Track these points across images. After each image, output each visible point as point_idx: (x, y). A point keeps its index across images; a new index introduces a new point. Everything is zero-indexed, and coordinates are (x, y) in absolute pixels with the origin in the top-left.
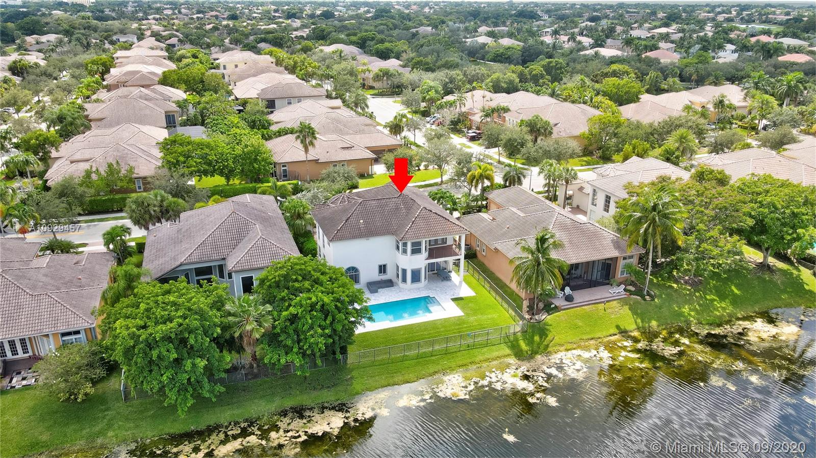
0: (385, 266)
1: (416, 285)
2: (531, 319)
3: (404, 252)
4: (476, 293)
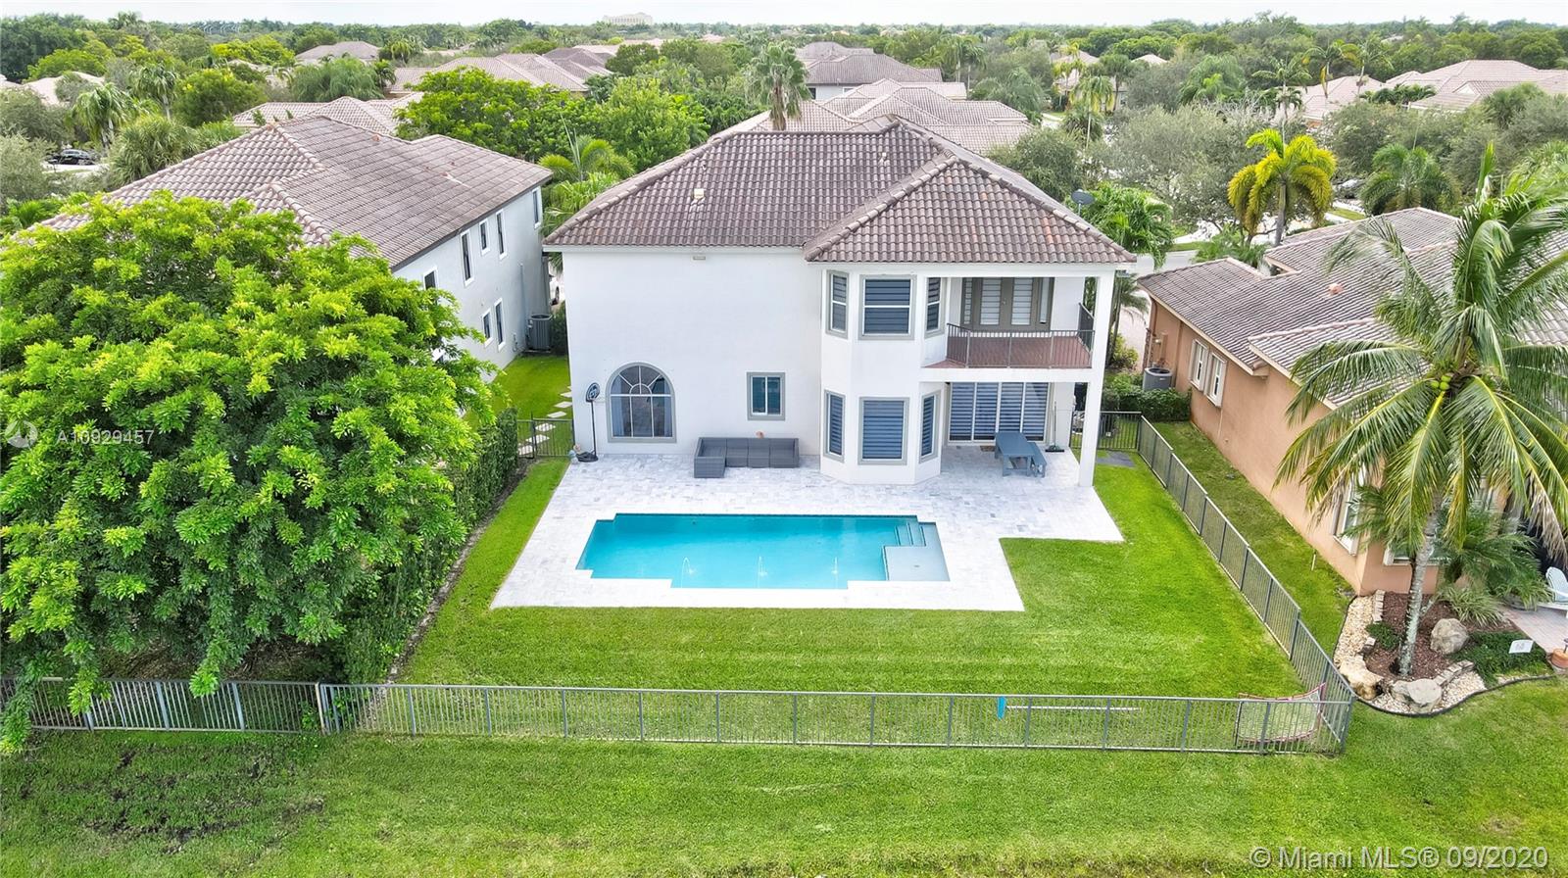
0: (775, 382)
1: (882, 471)
2: (1378, 690)
3: (838, 319)
4: (1127, 535)
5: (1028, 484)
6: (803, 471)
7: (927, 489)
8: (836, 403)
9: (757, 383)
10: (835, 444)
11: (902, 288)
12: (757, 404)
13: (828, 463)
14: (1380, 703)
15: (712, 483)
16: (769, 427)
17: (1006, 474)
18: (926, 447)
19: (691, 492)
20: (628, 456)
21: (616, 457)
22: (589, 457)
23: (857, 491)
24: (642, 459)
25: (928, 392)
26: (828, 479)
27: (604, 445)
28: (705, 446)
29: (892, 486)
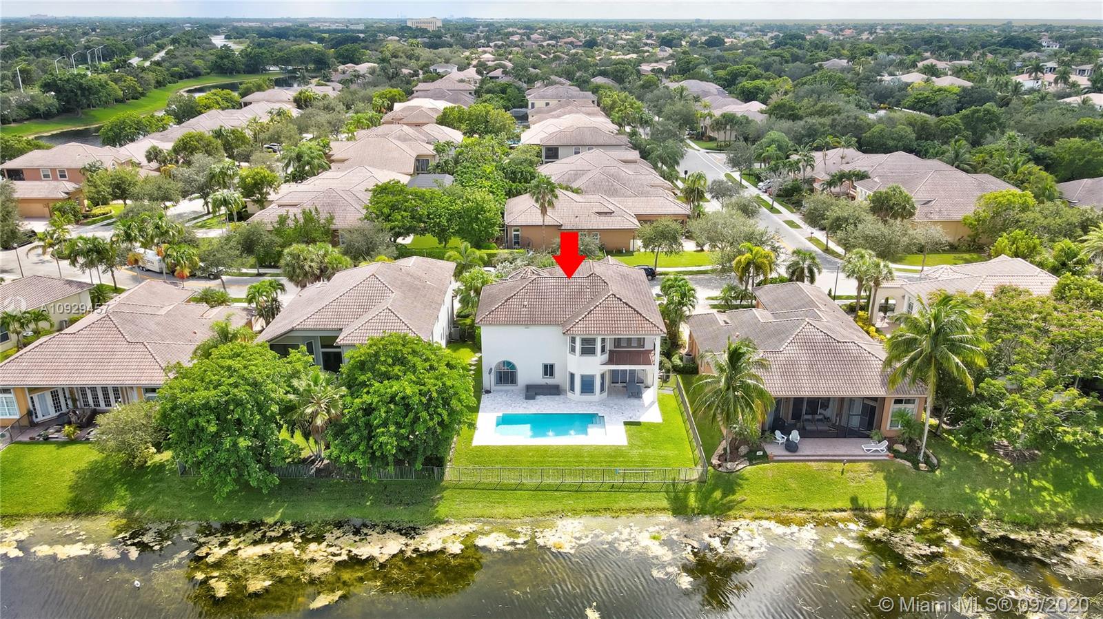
0: (552, 366)
1: (588, 397)
2: (720, 466)
3: (573, 350)
4: (664, 420)
5: (635, 401)
6: (562, 397)
7: (603, 403)
8: (572, 376)
9: (546, 366)
10: (572, 389)
11: (593, 341)
12: (546, 373)
13: (569, 394)
14: (720, 469)
15: (531, 401)
16: (549, 381)
17: (629, 397)
18: (602, 390)
19: (524, 405)
20: (501, 391)
21: (497, 391)
22: (488, 392)
23: (580, 404)
24: (506, 392)
25: (602, 372)
26: (570, 400)
27: (493, 388)
28: (528, 387)
29: (591, 402)
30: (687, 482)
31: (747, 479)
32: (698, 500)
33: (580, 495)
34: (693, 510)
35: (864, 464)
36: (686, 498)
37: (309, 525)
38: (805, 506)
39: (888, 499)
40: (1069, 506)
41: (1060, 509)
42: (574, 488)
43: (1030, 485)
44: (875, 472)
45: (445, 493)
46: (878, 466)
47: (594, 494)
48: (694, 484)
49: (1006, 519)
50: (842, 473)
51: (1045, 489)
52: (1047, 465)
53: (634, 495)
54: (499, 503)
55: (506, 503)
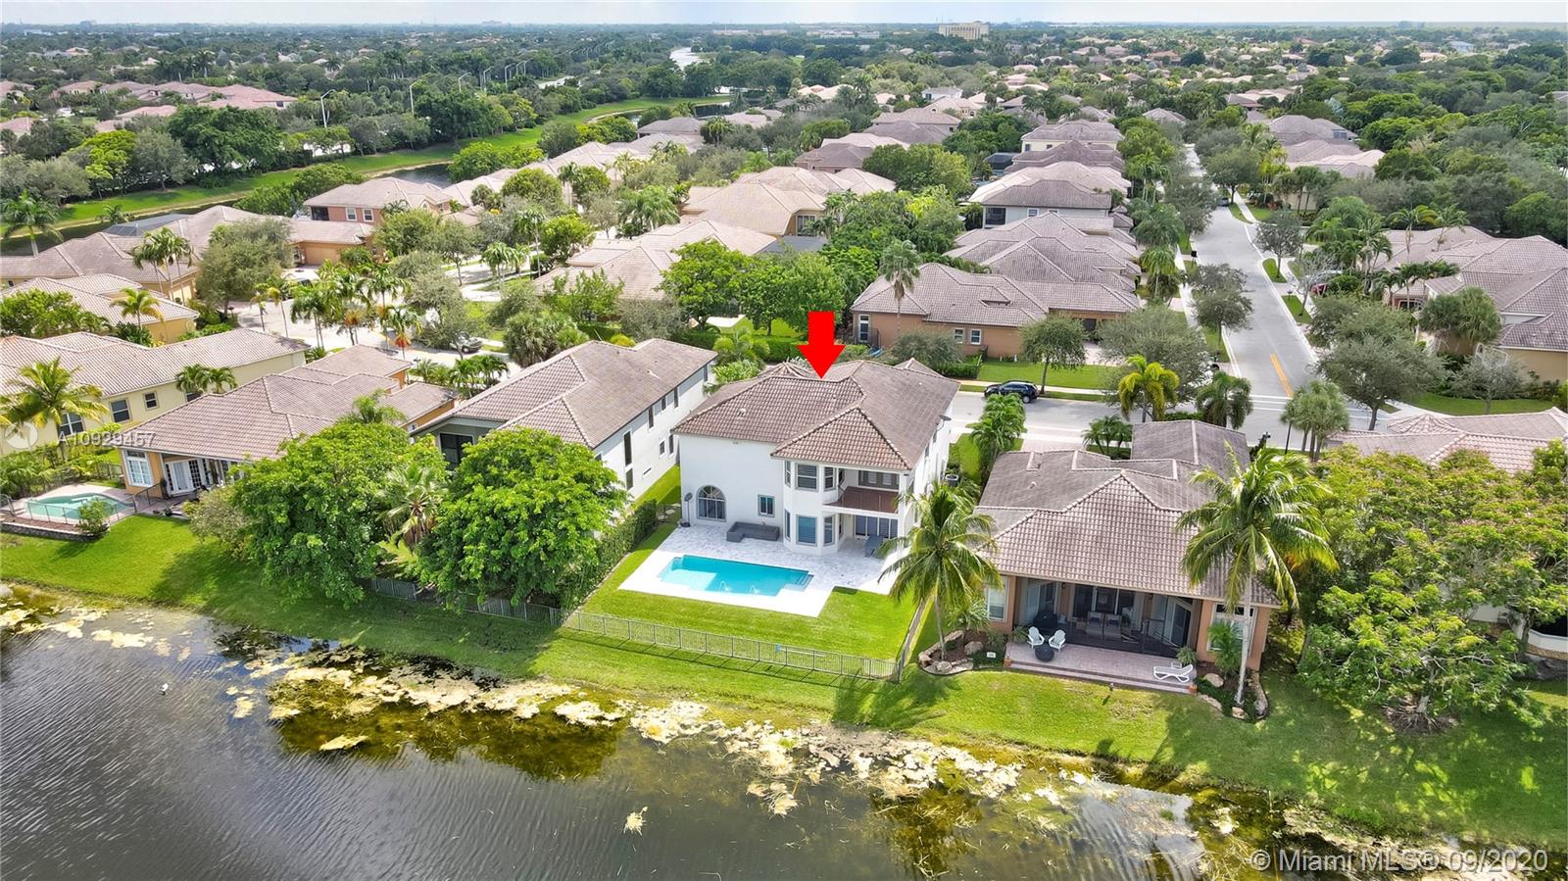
0: (771, 500)
1: (805, 548)
2: (929, 664)
3: (788, 480)
4: (891, 593)
5: (871, 562)
6: (778, 543)
8: (789, 515)
9: (762, 500)
10: (788, 533)
11: (813, 470)
12: (763, 510)
13: (786, 540)
14: (927, 669)
15: (733, 544)
16: (767, 520)
18: (828, 539)
19: (723, 548)
20: (705, 526)
21: (700, 526)
22: (687, 525)
23: (794, 556)
24: (711, 528)
25: (827, 515)
26: (785, 549)
27: (695, 520)
28: (737, 526)
29: (811, 556)
30: (872, 679)
31: (959, 689)
32: (876, 705)
33: (722, 673)
34: (863, 717)
35: (1146, 694)
36: (860, 701)
37: (381, 655)
38: (1027, 739)
39: (1160, 750)
40: (1460, 811)
41: (1441, 814)
42: (718, 663)
43: (1410, 768)
44: (1157, 707)
45: (555, 643)
46: (1167, 700)
47: (740, 674)
48: (882, 683)
49: (1336, 812)
50: (1105, 702)
51: (1432, 778)
52: (1457, 743)
53: (791, 685)
54: (614, 666)
55: (622, 667)
